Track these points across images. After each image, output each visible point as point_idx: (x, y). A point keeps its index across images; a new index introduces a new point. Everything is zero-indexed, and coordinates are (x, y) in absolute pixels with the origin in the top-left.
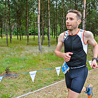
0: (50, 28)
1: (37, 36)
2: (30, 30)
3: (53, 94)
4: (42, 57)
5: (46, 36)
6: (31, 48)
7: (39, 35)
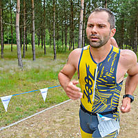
0: (34, 34)
1: (16, 46)
2: (5, 36)
3: (36, 127)
4: (22, 75)
5: (29, 46)
6: (7, 62)
7: (19, 43)
